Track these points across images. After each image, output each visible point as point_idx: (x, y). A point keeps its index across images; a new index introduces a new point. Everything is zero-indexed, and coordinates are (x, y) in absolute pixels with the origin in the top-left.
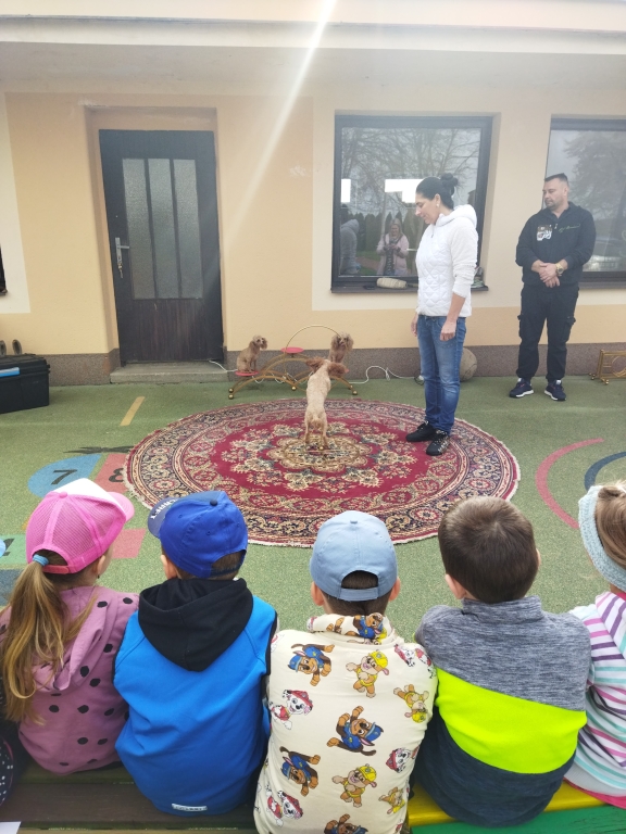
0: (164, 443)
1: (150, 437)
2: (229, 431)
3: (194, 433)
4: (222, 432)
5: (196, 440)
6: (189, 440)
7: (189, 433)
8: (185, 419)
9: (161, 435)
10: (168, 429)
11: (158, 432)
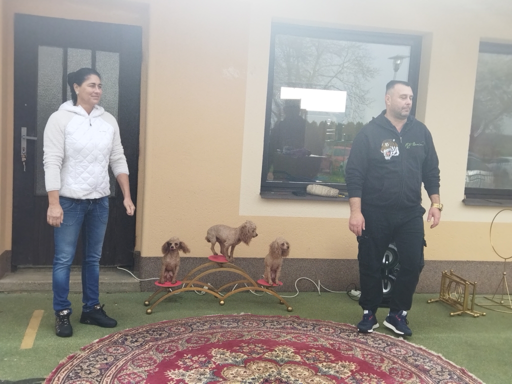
0: (82, 374)
1: (63, 365)
2: (159, 358)
3: (117, 359)
4: (151, 359)
5: (121, 369)
6: (113, 370)
7: (110, 359)
8: (101, 341)
9: (76, 362)
10: (83, 354)
11: (71, 358)
